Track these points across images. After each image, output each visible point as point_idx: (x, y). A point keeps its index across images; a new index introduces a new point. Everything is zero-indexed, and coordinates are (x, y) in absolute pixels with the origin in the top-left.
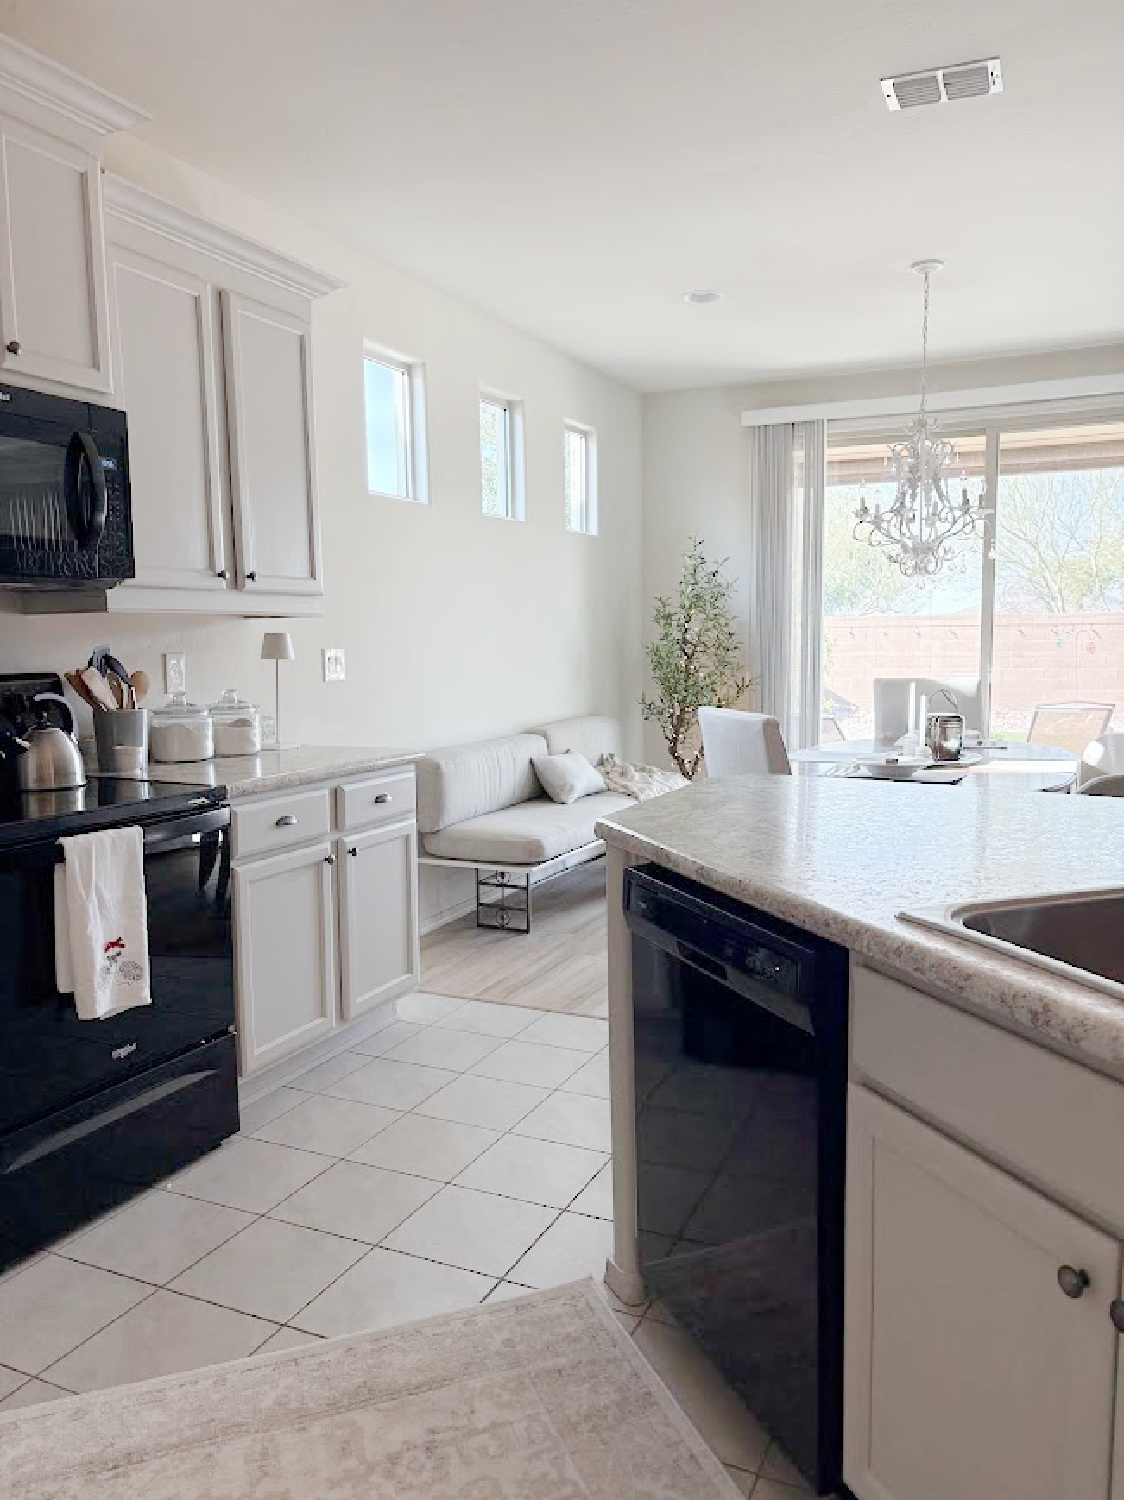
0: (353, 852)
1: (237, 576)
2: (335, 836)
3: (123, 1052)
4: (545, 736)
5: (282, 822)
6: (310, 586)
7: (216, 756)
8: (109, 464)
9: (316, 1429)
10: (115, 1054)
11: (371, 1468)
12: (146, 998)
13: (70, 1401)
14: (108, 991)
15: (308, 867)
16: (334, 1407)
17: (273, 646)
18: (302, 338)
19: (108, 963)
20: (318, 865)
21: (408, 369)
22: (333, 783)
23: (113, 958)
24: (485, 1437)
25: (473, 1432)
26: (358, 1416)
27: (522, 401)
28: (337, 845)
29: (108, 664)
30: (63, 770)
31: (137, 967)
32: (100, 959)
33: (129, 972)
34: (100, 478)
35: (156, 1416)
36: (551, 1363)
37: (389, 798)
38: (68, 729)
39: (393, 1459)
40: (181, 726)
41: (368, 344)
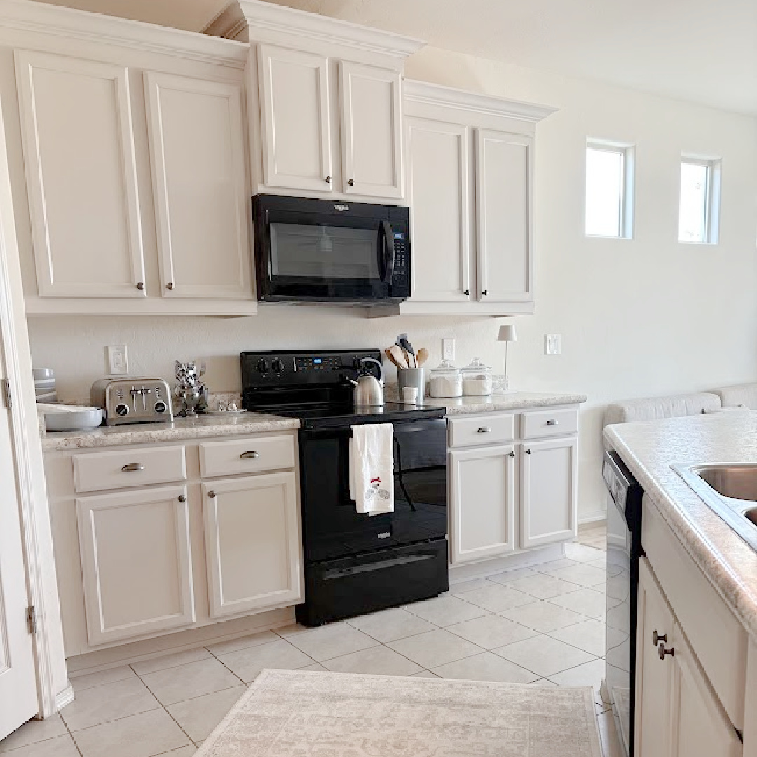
0: (528, 452)
1: (477, 293)
2: (518, 443)
3: (383, 536)
4: (720, 395)
5: (481, 430)
6: (526, 296)
7: (464, 395)
8: (398, 236)
9: (420, 708)
10: (379, 536)
11: (434, 725)
12: (391, 509)
13: (327, 674)
14: (372, 502)
15: (498, 457)
16: (431, 702)
17: (504, 333)
18: (527, 148)
19: (372, 488)
20: (505, 456)
21: (624, 151)
22: (518, 412)
23: (375, 487)
24: (494, 730)
25: (488, 727)
26: (440, 708)
27: (720, 161)
28: (520, 447)
29: (403, 343)
30: (373, 397)
31: (387, 493)
32: (368, 486)
33: (384, 495)
34: (392, 244)
35: (358, 686)
36: (546, 713)
37: (557, 423)
38: (378, 377)
39: (446, 726)
40: (444, 378)
41: (589, 140)
